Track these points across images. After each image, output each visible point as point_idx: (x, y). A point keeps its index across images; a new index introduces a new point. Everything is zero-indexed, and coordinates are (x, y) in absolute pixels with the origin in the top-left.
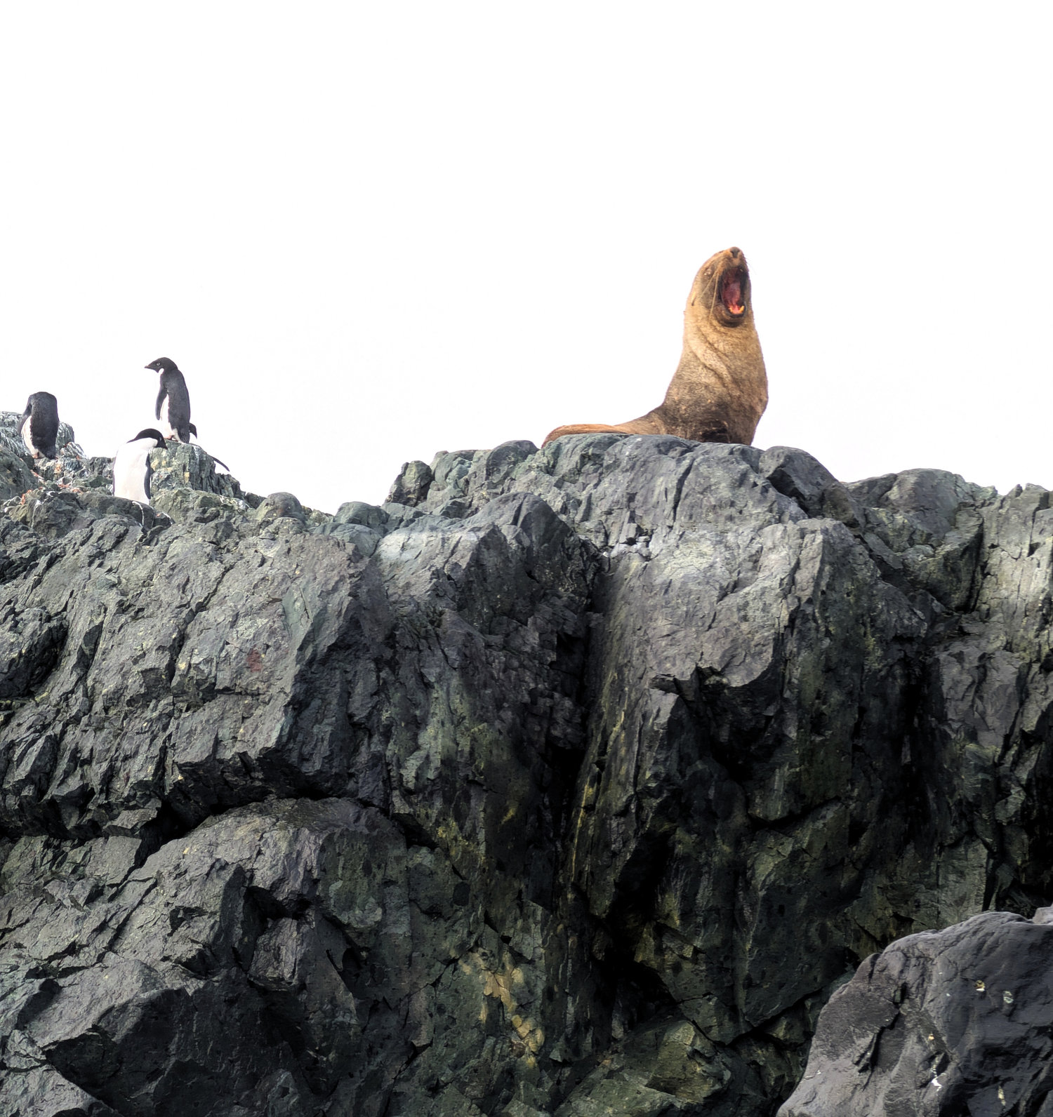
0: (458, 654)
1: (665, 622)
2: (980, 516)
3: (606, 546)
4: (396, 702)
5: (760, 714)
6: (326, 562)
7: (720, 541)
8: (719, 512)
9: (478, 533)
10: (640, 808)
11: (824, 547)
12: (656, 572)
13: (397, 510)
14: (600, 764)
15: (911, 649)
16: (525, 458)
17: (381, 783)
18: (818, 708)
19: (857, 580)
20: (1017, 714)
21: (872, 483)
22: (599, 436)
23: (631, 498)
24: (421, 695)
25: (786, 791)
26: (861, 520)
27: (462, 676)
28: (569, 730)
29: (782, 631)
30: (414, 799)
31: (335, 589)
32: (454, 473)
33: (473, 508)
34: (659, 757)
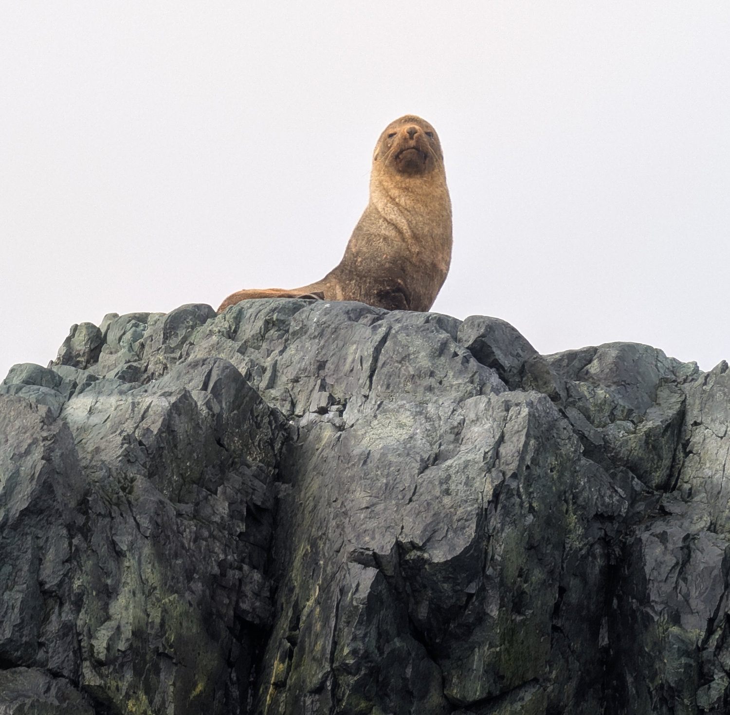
0: (150, 522)
1: (363, 494)
2: (683, 393)
3: (292, 414)
4: (88, 570)
5: (462, 591)
6: (17, 424)
7: (420, 411)
8: (419, 382)
9: (169, 398)
10: (336, 685)
11: (529, 420)
12: (353, 442)
13: (68, 373)
14: (292, 640)
15: (611, 528)
16: (204, 322)
17: (71, 654)
18: (520, 587)
19: (561, 454)
20: (722, 597)
21: (571, 356)
22: (283, 301)
23: (321, 366)
24: (113, 563)
25: (486, 671)
26: (563, 394)
27: (154, 545)
28: (258, 604)
29: (485, 506)
30: (104, 670)
31: (28, 452)
32: (128, 336)
33: (149, 373)
34: (358, 633)
